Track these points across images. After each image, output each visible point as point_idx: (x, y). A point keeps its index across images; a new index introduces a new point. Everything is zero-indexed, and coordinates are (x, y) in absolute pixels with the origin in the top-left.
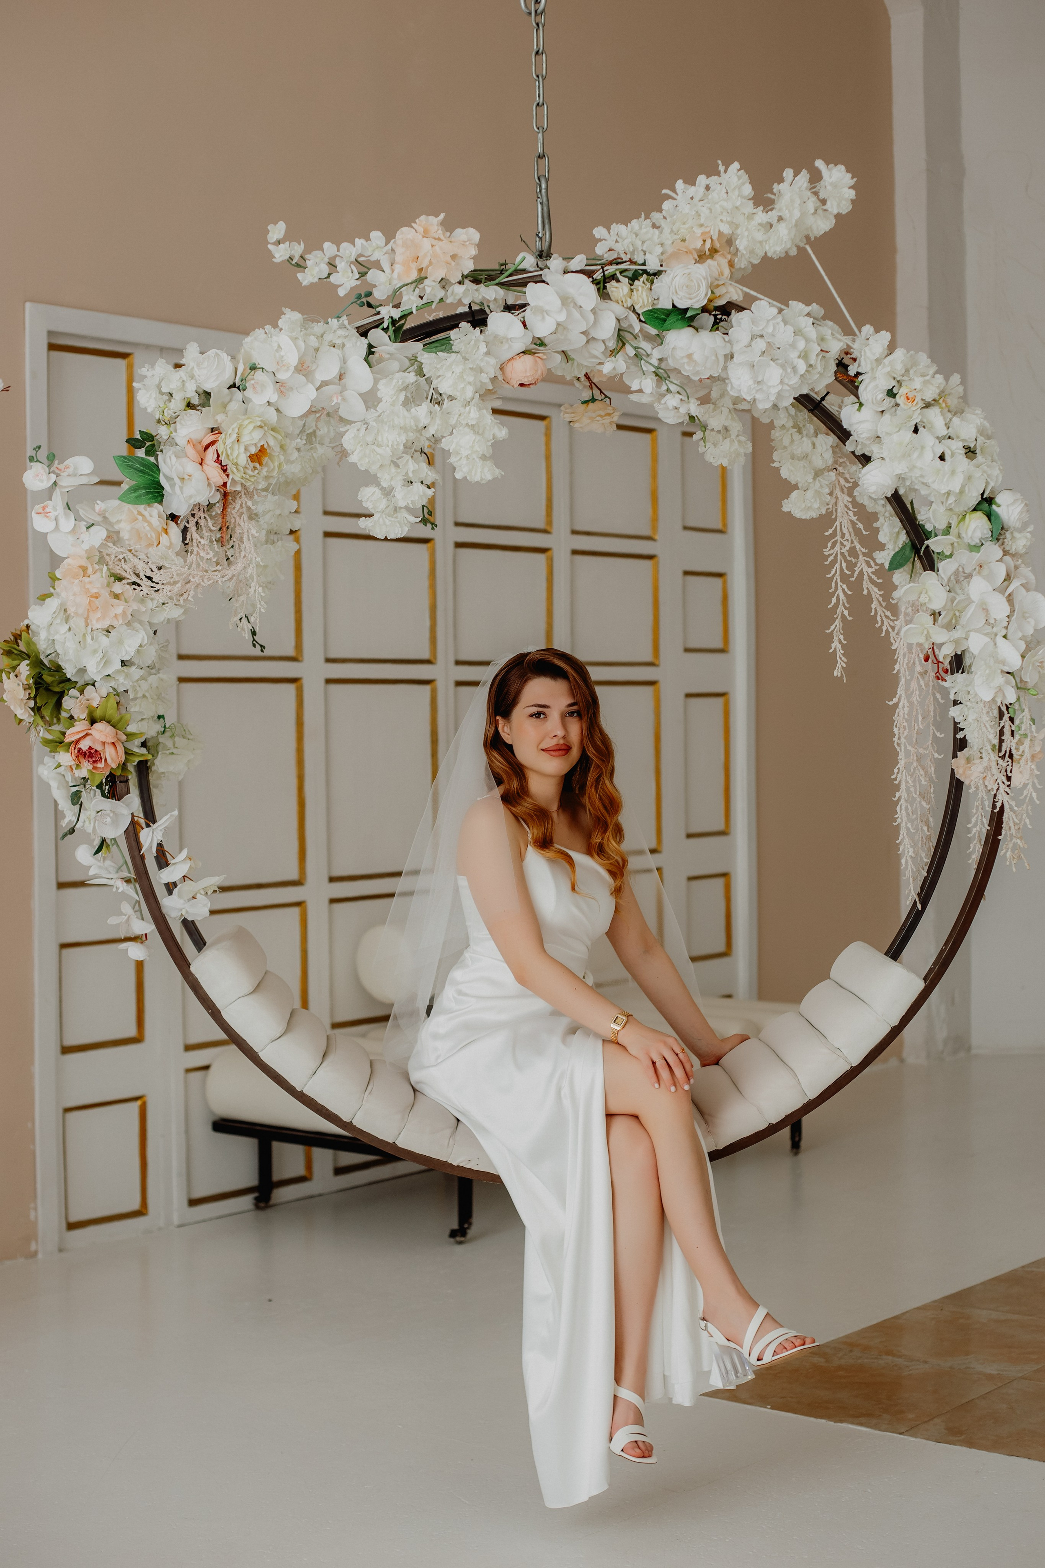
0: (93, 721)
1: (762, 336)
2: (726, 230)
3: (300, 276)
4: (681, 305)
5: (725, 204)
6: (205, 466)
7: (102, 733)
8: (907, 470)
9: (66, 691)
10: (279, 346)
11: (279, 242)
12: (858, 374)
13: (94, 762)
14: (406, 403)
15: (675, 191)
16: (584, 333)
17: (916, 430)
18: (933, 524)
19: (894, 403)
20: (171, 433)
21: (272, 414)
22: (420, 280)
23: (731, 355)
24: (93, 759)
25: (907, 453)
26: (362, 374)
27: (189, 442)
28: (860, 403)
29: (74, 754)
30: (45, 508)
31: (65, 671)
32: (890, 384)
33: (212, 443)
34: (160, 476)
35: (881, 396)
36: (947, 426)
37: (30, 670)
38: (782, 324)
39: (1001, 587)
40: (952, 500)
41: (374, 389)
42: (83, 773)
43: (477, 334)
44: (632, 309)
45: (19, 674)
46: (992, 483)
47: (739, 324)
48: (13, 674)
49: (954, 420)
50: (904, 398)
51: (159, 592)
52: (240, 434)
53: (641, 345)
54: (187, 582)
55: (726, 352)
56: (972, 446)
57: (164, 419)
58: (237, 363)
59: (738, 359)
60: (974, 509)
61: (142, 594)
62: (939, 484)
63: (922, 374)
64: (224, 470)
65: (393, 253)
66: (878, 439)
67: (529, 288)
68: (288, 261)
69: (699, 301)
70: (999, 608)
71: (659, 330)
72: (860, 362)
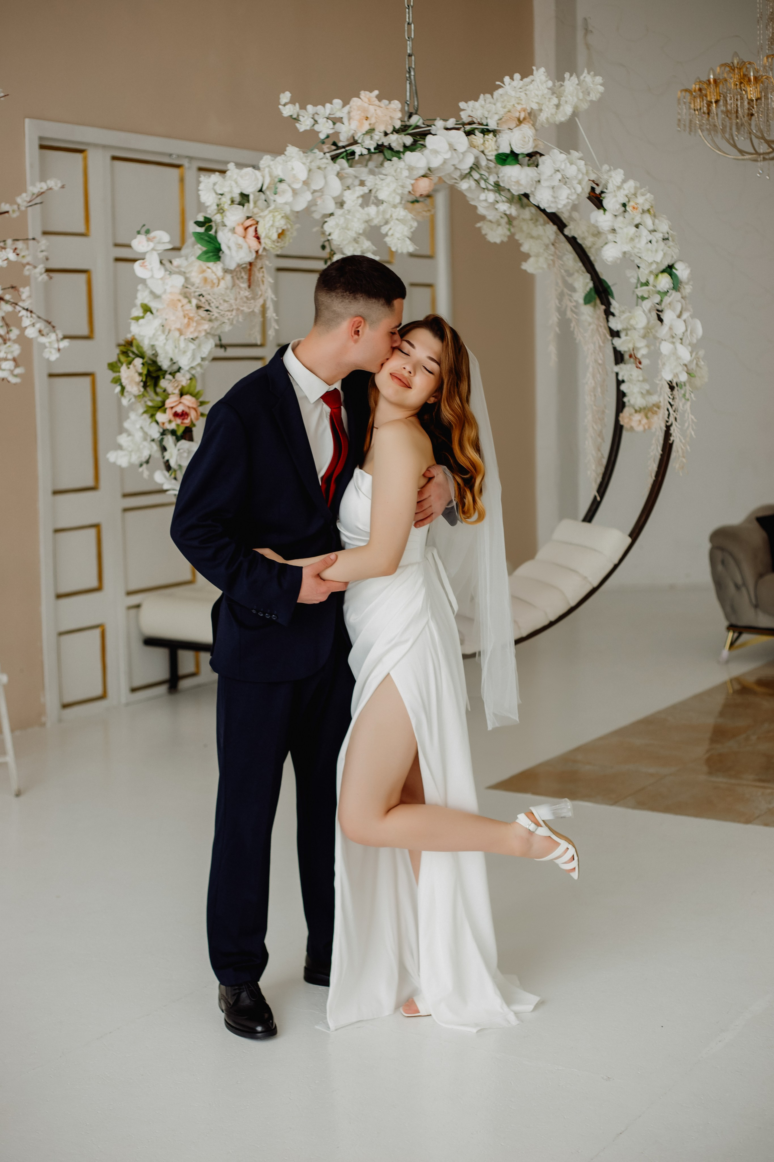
0: (182, 394)
1: (558, 171)
2: (535, 107)
3: (297, 125)
4: (517, 151)
5: (537, 92)
6: (247, 240)
7: (188, 400)
8: (631, 249)
9: (161, 377)
10: (293, 169)
11: (284, 105)
12: (602, 192)
13: (183, 419)
14: (362, 206)
15: (503, 83)
16: (454, 165)
17: (637, 226)
18: (638, 279)
19: (625, 211)
20: (223, 218)
21: (287, 209)
22: (371, 131)
23: (539, 181)
24: (183, 417)
25: (632, 239)
26: (335, 186)
27: (238, 225)
28: (605, 210)
29: (169, 415)
30: (143, 263)
31: (160, 364)
32: (624, 200)
33: (251, 226)
34: (220, 244)
35: (619, 207)
36: (653, 224)
37: (143, 364)
38: (568, 164)
39: (679, 316)
40: (654, 266)
41: (341, 195)
42: (172, 426)
43: (401, 164)
44: (483, 152)
45: (135, 366)
46: (675, 257)
47: (544, 163)
48: (131, 366)
49: (657, 221)
50: (631, 208)
51: (222, 316)
52: (274, 221)
53: (483, 172)
54: (238, 309)
55: (537, 179)
56: (666, 236)
57: (220, 210)
58: (264, 177)
59: (544, 183)
60: (663, 271)
61: (213, 317)
62: (649, 257)
63: (643, 195)
64: (260, 242)
65: (349, 113)
66: (614, 230)
67: (429, 138)
68: (291, 116)
69: (529, 149)
70: (680, 328)
71: (499, 165)
72: (606, 186)
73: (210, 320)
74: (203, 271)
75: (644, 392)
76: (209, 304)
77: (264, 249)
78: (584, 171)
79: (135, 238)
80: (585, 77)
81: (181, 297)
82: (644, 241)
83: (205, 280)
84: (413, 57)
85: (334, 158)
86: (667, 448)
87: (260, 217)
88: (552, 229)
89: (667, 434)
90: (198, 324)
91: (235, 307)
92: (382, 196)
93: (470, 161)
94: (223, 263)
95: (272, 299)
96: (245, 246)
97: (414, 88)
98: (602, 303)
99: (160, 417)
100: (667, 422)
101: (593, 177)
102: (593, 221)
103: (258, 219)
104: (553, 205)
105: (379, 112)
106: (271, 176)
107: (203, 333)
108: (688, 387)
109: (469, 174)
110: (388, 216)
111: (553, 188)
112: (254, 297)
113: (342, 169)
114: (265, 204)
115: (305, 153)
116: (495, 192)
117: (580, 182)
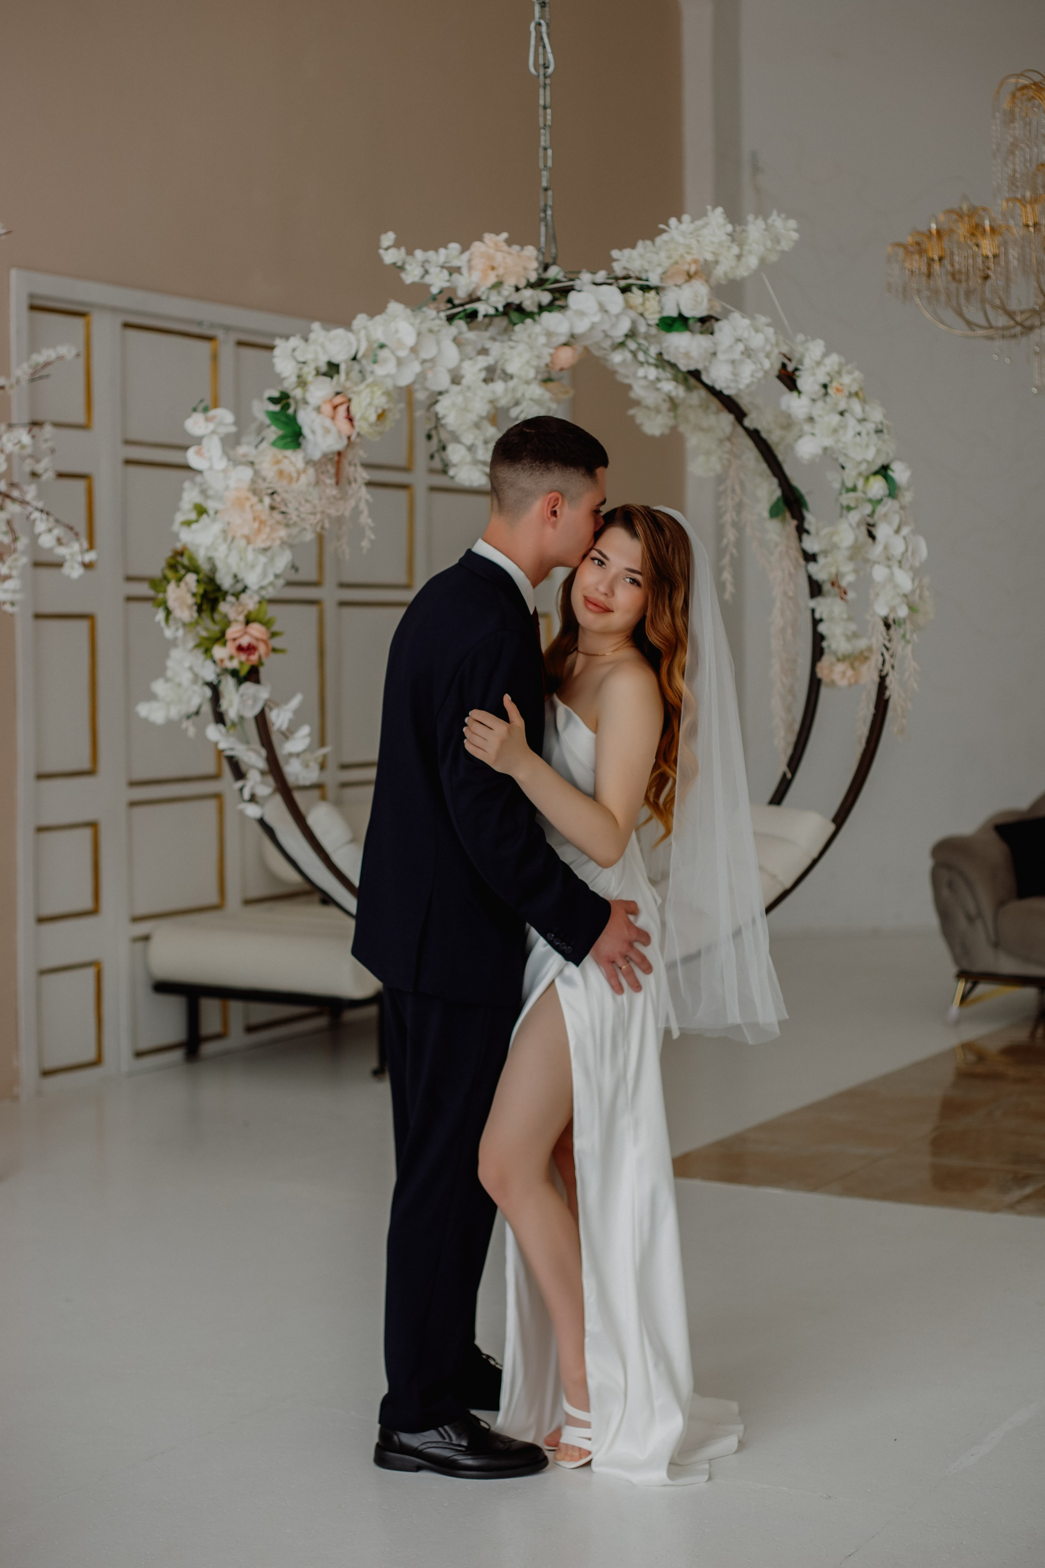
0: (248, 622)
1: (740, 340)
2: (710, 257)
3: (403, 275)
4: (687, 314)
5: (712, 239)
6: (337, 422)
7: (256, 630)
8: (833, 443)
9: (221, 599)
10: (397, 332)
11: (387, 249)
12: (796, 369)
13: (249, 654)
14: (485, 381)
15: (667, 225)
16: (604, 331)
17: (842, 414)
18: (843, 483)
19: (826, 394)
20: (304, 394)
21: (389, 384)
22: (498, 285)
23: (714, 354)
24: (248, 652)
25: (835, 431)
26: (451, 355)
27: (325, 402)
28: (799, 392)
29: (230, 648)
30: (200, 449)
31: (218, 581)
32: (824, 379)
33: (341, 404)
34: (300, 428)
35: (818, 388)
36: (863, 411)
37: (198, 581)
38: (753, 333)
39: (897, 531)
40: (864, 467)
41: (458, 367)
42: (234, 664)
43: (537, 329)
44: (642, 315)
45: (186, 584)
46: (891, 455)
47: (721, 330)
48: (182, 584)
49: (867, 408)
50: (835, 391)
51: (303, 520)
52: (372, 398)
53: (642, 341)
54: (323, 512)
55: (712, 351)
56: (880, 427)
57: (302, 382)
58: (358, 341)
59: (721, 356)
60: (876, 473)
61: (291, 522)
62: (857, 454)
63: (850, 373)
64: (353, 426)
65: (469, 261)
66: (811, 419)
67: (572, 296)
68: (394, 264)
69: (702, 312)
70: (898, 547)
71: (663, 333)
72: (801, 362)
73: (287, 526)
74: (278, 462)
75: (849, 633)
76: (286, 505)
77: (359, 435)
78: (773, 340)
79: (189, 416)
80: (774, 221)
81: (250, 495)
82: (850, 433)
83: (281, 473)
84: (550, 193)
85: (450, 319)
86: (882, 705)
87: (353, 392)
88: (727, 418)
89: (882, 687)
90: (273, 529)
91: (319, 509)
92: (511, 369)
93: (625, 326)
94: (305, 451)
95: (367, 501)
96: (334, 430)
97: (551, 231)
98: (794, 517)
99: (219, 652)
100: (881, 671)
101: (785, 349)
102: (783, 406)
103: (351, 396)
104: (732, 385)
105: (509, 260)
106: (369, 340)
107: (278, 542)
108: (909, 626)
109: (622, 344)
111: (733, 362)
112: (344, 497)
113: (460, 333)
114: (359, 375)
115: (413, 310)
116: (657, 366)
117: (768, 356)
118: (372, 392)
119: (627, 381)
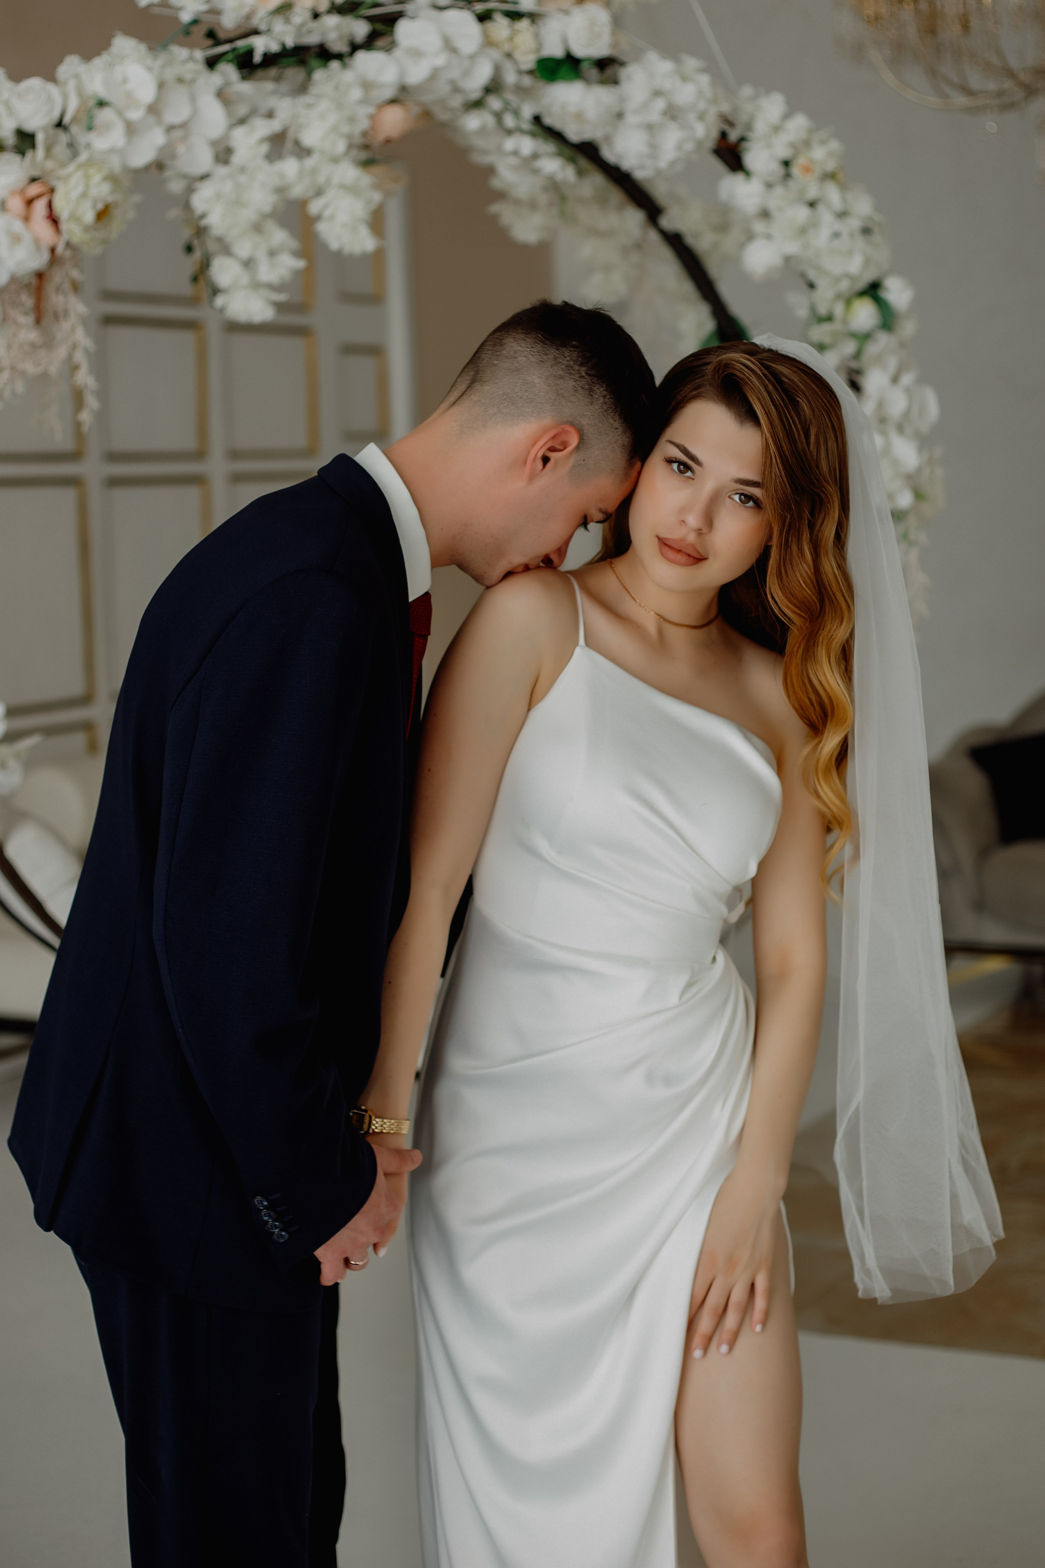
1: (660, 94)
4: (579, 51)
6: (32, 225)
8: (800, 249)
10: (126, 81)
12: (742, 139)
14: (269, 158)
16: (452, 81)
17: (812, 204)
18: (813, 309)
19: (788, 176)
21: (115, 164)
22: (285, 9)
23: (620, 116)
25: (803, 231)
26: (214, 118)
27: (13, 193)
28: (747, 173)
32: (786, 153)
33: (39, 196)
35: (775, 167)
36: (844, 200)
38: (679, 82)
39: (895, 380)
40: (844, 285)
41: (226, 137)
43: (348, 76)
44: (509, 55)
46: (885, 267)
47: (629, 77)
49: (849, 196)
50: (800, 170)
52: (87, 186)
53: (510, 97)
54: (14, 368)
55: (617, 110)
56: (868, 225)
58: (66, 96)
59: (631, 119)
60: (862, 294)
62: (835, 265)
63: (823, 142)
64: (59, 230)
66: (765, 214)
67: (402, 25)
69: (601, 49)
70: (897, 404)
71: (541, 84)
72: (749, 127)
77: (68, 245)
78: (709, 94)
82: (825, 234)
88: (635, 217)
91: (7, 363)
92: (310, 137)
93: (483, 74)
95: (86, 350)
96: (27, 237)
101: (725, 108)
102: (722, 196)
103: (54, 183)
104: (649, 162)
106: (80, 93)
108: (910, 518)
109: (480, 103)
110: (321, 179)
111: (650, 128)
112: (49, 343)
113: (227, 84)
114: (68, 152)
115: (151, 49)
116: (533, 134)
117: (701, 117)
118: (87, 177)
119: (486, 160)
